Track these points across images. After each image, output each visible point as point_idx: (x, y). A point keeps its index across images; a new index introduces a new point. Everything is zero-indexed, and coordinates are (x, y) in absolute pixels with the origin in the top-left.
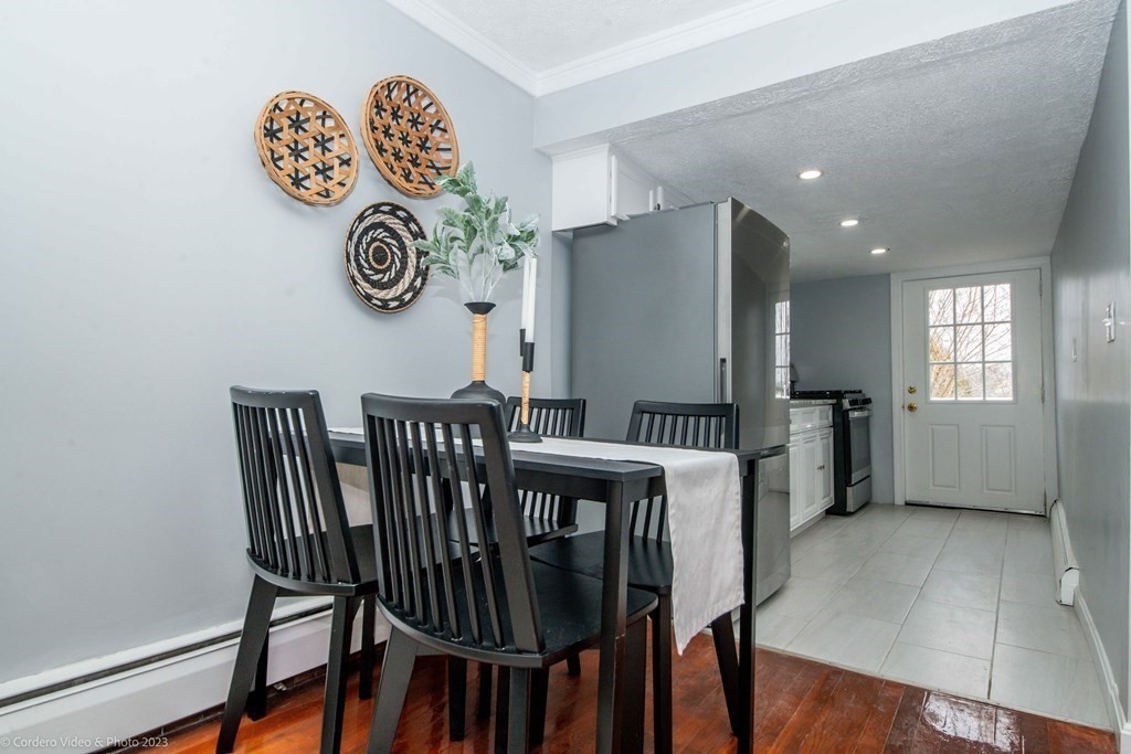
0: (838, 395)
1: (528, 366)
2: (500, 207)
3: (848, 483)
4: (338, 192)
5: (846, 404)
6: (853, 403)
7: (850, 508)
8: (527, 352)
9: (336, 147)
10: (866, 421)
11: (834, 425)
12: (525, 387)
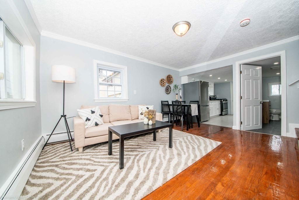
0: (220, 99)
1: (181, 99)
2: (178, 86)
3: (223, 111)
4: (165, 85)
5: (222, 101)
6: (223, 100)
7: (223, 115)
8: (181, 97)
9: (165, 82)
10: (227, 103)
11: (221, 104)
12: (181, 100)
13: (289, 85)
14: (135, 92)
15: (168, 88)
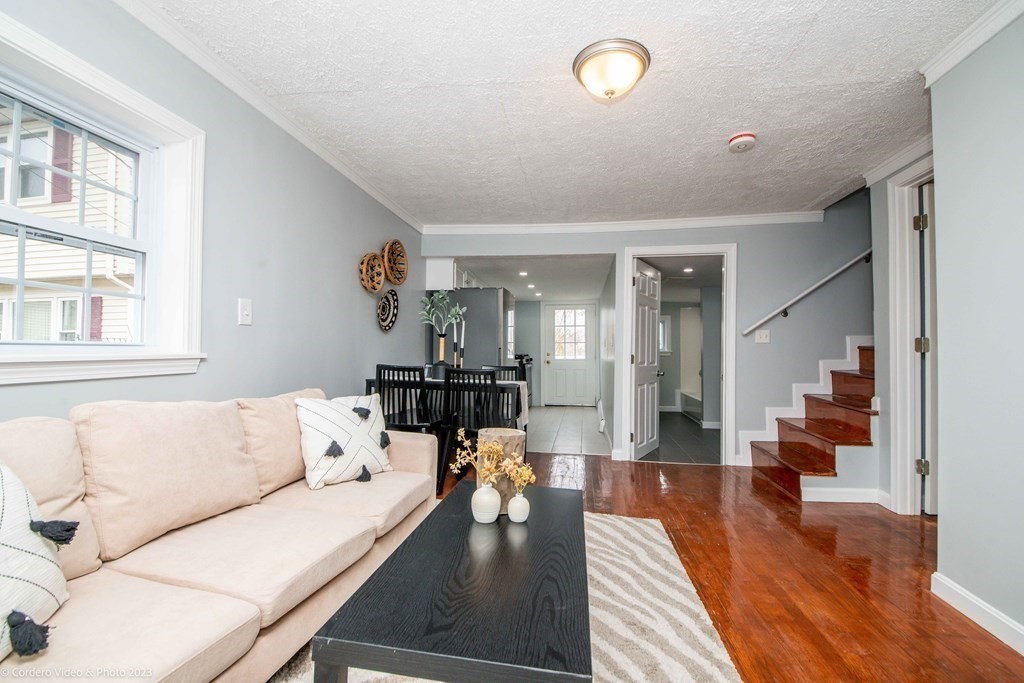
4: (378, 287)
9: (378, 270)
13: (745, 332)
14: (243, 311)
15: (388, 301)
